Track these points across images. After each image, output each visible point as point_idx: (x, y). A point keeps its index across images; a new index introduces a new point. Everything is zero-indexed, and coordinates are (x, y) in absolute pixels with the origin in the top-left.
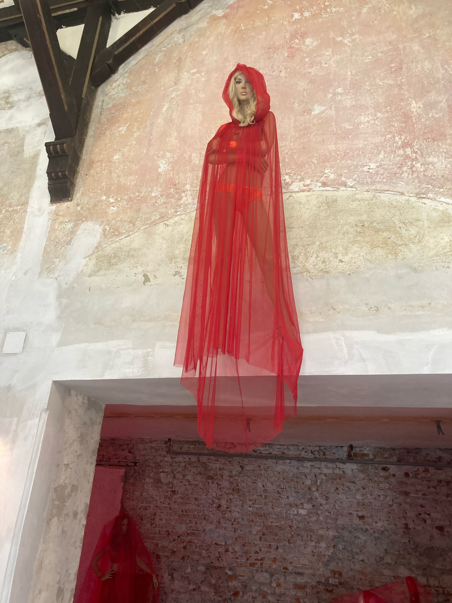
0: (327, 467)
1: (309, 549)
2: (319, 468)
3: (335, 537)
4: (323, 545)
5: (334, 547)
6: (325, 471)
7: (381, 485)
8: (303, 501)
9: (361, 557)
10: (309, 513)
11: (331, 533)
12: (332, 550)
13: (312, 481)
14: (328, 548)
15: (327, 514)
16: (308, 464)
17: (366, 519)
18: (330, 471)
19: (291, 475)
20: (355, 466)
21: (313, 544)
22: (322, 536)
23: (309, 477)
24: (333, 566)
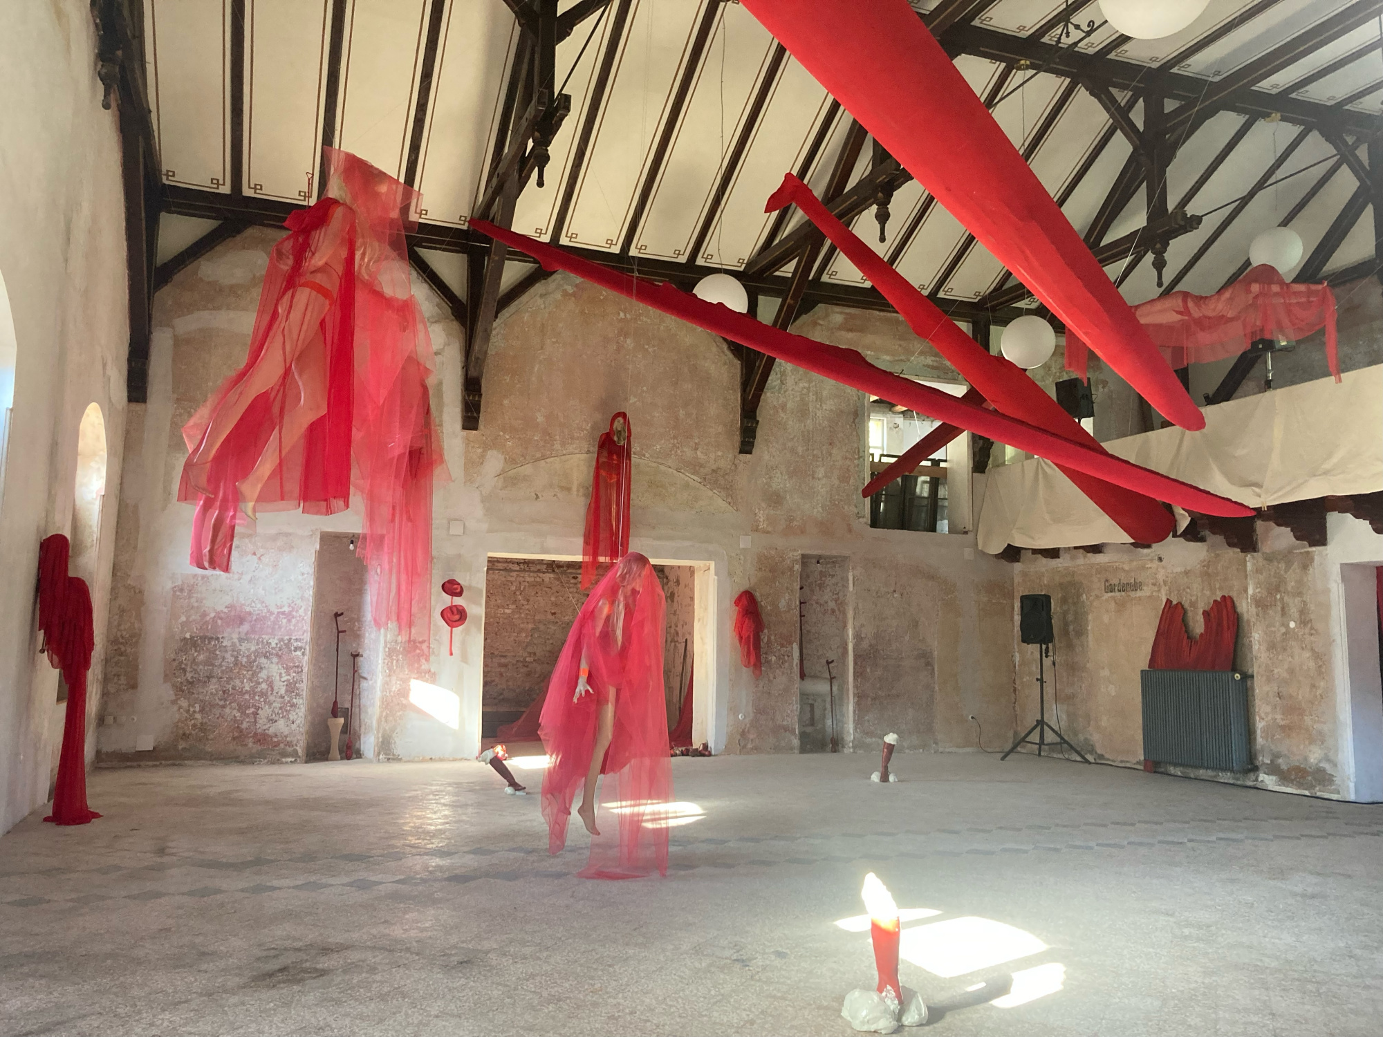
1: (512, 639)
3: (533, 629)
4: (524, 635)
5: (531, 635)
6: (528, 579)
7: (571, 590)
8: (508, 603)
9: (551, 641)
10: (513, 612)
11: (530, 626)
12: (530, 638)
14: (526, 636)
15: (527, 612)
16: (514, 574)
17: (557, 615)
18: (533, 579)
19: (499, 582)
20: (552, 576)
21: (516, 634)
22: (522, 629)
23: (514, 584)
24: (529, 649)
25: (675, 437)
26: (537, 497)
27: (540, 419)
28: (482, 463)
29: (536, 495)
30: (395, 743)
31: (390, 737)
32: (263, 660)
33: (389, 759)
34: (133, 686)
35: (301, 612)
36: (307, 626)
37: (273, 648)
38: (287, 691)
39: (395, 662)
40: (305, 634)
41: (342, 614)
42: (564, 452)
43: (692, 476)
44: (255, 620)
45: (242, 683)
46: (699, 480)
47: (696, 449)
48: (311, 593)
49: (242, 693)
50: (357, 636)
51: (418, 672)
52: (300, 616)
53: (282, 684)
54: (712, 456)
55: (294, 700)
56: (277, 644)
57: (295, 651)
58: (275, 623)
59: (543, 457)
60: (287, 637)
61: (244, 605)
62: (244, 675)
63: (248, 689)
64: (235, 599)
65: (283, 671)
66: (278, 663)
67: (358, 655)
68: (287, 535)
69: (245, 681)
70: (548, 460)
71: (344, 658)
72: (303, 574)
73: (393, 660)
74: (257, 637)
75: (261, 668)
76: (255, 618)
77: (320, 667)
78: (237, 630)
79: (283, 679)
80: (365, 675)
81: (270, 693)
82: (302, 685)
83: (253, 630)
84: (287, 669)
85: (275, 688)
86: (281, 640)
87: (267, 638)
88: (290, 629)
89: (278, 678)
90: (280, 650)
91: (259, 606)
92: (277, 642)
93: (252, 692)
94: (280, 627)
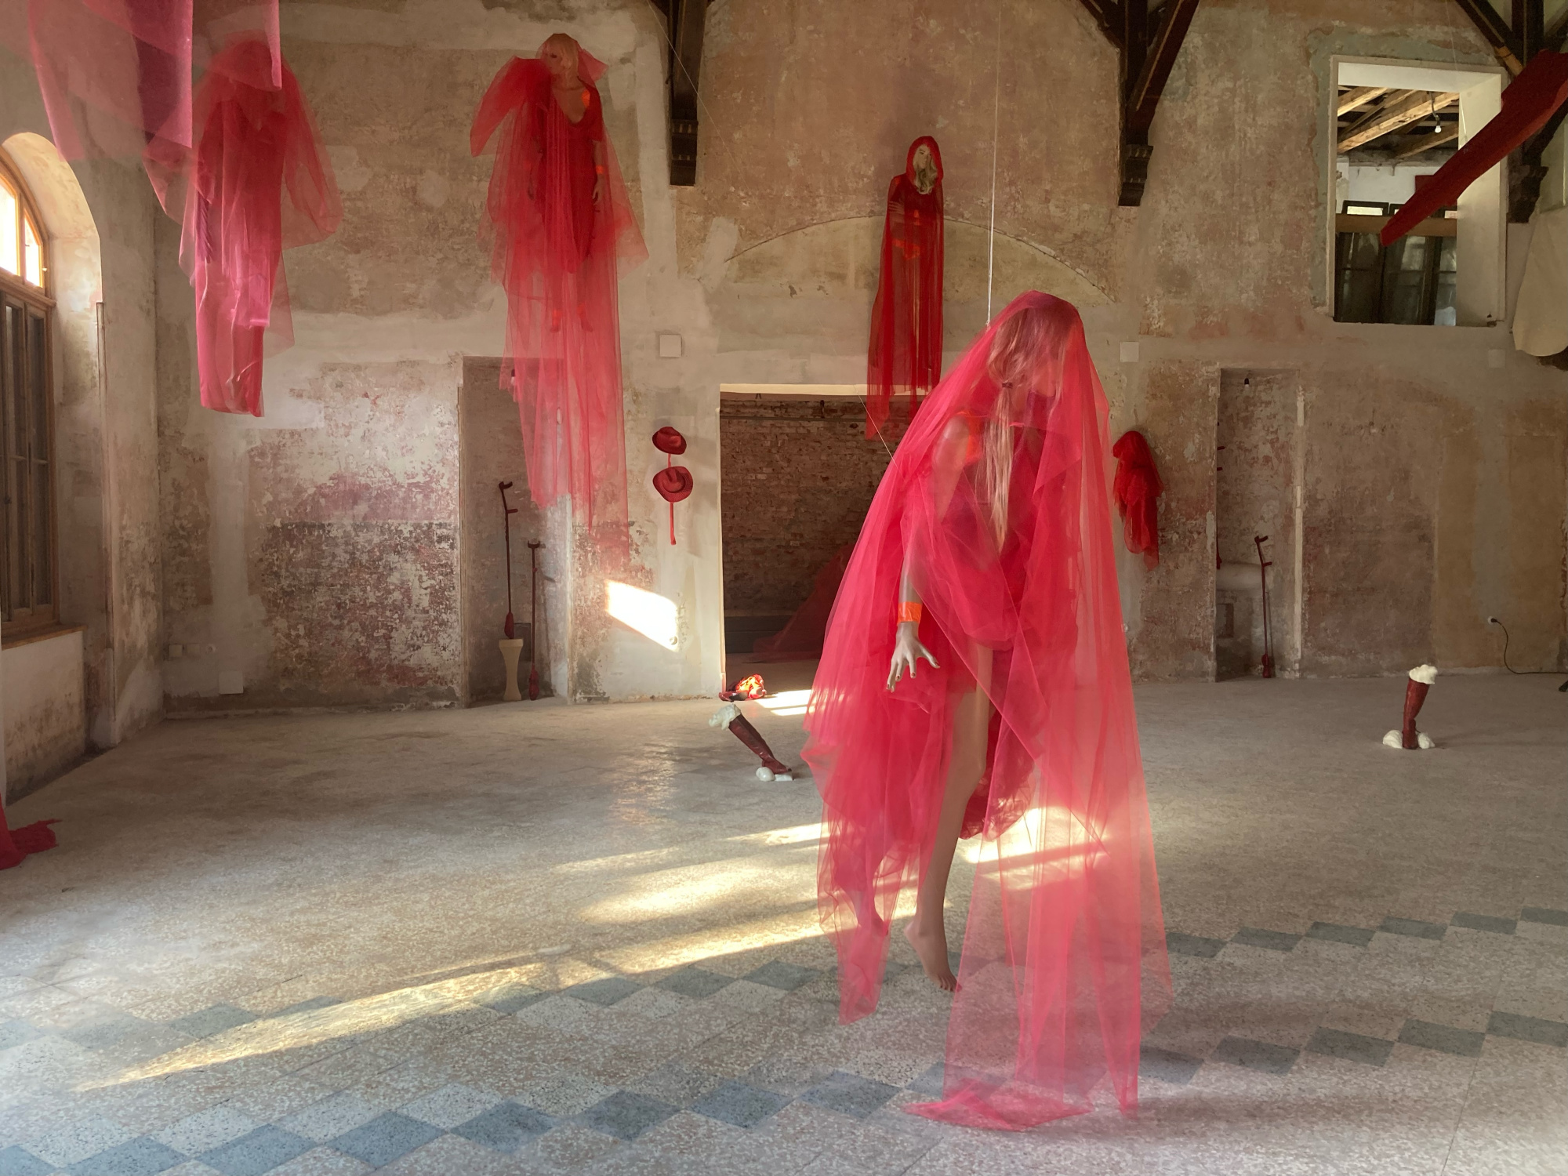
0: (789, 426)
1: (769, 515)
2: (780, 427)
3: (797, 501)
4: (785, 509)
5: (796, 510)
6: (788, 430)
7: (849, 444)
8: (761, 465)
9: (823, 518)
10: (769, 477)
11: (794, 497)
12: (793, 514)
13: (771, 442)
14: (789, 512)
15: (789, 477)
16: (767, 423)
17: (830, 480)
18: (793, 431)
19: (747, 437)
20: (821, 424)
21: (774, 509)
22: (783, 501)
23: (768, 438)
24: (794, 529)
25: (1012, 183)
26: (793, 292)
27: (792, 162)
28: (704, 240)
29: (791, 287)
30: (598, 675)
31: (591, 667)
32: (393, 558)
33: (590, 699)
34: (207, 600)
35: (444, 482)
36: (454, 505)
37: (406, 539)
38: (431, 603)
39: (590, 555)
40: (452, 518)
41: (510, 485)
42: (833, 215)
43: (1042, 247)
44: (376, 497)
45: (365, 591)
46: (1053, 253)
47: (1047, 201)
48: (456, 453)
49: (366, 607)
50: (537, 518)
51: (625, 571)
52: (443, 489)
53: (424, 592)
54: (1074, 212)
55: (444, 616)
56: (411, 532)
57: (439, 542)
58: (405, 500)
59: (801, 226)
60: (426, 522)
61: (356, 474)
62: (367, 581)
63: (375, 601)
64: (343, 466)
65: (424, 573)
66: (414, 562)
67: (538, 545)
68: (413, 364)
69: (368, 588)
70: (809, 230)
71: (519, 551)
72: (442, 425)
73: (586, 552)
74: (380, 523)
75: (391, 569)
76: (374, 493)
77: (483, 565)
78: (350, 513)
79: (424, 585)
80: (551, 576)
81: (406, 605)
82: (453, 593)
83: (373, 512)
84: (430, 569)
85: (414, 598)
86: (417, 526)
87: (396, 524)
88: (429, 509)
89: (417, 583)
90: (417, 541)
91: (379, 475)
92: (412, 529)
93: (380, 605)
94: (414, 507)
